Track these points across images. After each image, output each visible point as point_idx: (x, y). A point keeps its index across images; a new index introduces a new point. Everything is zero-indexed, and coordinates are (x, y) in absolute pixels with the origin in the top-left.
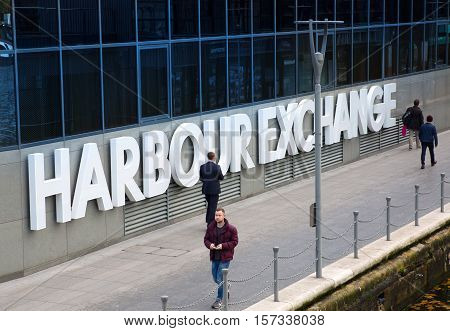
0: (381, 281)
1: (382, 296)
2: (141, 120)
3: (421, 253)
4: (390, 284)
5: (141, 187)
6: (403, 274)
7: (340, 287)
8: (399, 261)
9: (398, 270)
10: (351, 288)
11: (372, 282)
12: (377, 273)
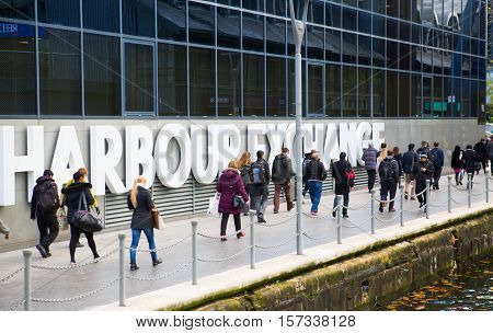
0: (364, 268)
1: (365, 283)
2: (124, 113)
3: (407, 250)
4: (375, 274)
5: (124, 181)
6: (387, 266)
7: (321, 266)
8: (384, 254)
9: (383, 261)
10: (333, 269)
11: (356, 267)
12: (362, 260)
